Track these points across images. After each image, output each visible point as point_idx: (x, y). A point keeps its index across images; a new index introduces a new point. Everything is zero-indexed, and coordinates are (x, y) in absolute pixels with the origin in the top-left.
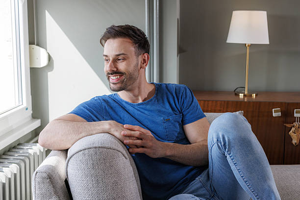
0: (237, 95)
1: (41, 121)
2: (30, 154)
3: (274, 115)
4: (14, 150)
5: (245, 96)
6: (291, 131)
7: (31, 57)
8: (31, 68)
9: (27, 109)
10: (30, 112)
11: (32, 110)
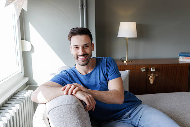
0: (123, 61)
1: (29, 78)
2: (25, 97)
3: (142, 71)
4: (16, 95)
5: (126, 62)
6: (150, 78)
7: (22, 46)
8: (22, 52)
9: (21, 73)
10: (23, 74)
11: (24, 73)
